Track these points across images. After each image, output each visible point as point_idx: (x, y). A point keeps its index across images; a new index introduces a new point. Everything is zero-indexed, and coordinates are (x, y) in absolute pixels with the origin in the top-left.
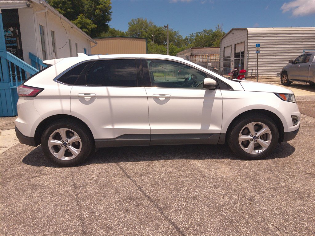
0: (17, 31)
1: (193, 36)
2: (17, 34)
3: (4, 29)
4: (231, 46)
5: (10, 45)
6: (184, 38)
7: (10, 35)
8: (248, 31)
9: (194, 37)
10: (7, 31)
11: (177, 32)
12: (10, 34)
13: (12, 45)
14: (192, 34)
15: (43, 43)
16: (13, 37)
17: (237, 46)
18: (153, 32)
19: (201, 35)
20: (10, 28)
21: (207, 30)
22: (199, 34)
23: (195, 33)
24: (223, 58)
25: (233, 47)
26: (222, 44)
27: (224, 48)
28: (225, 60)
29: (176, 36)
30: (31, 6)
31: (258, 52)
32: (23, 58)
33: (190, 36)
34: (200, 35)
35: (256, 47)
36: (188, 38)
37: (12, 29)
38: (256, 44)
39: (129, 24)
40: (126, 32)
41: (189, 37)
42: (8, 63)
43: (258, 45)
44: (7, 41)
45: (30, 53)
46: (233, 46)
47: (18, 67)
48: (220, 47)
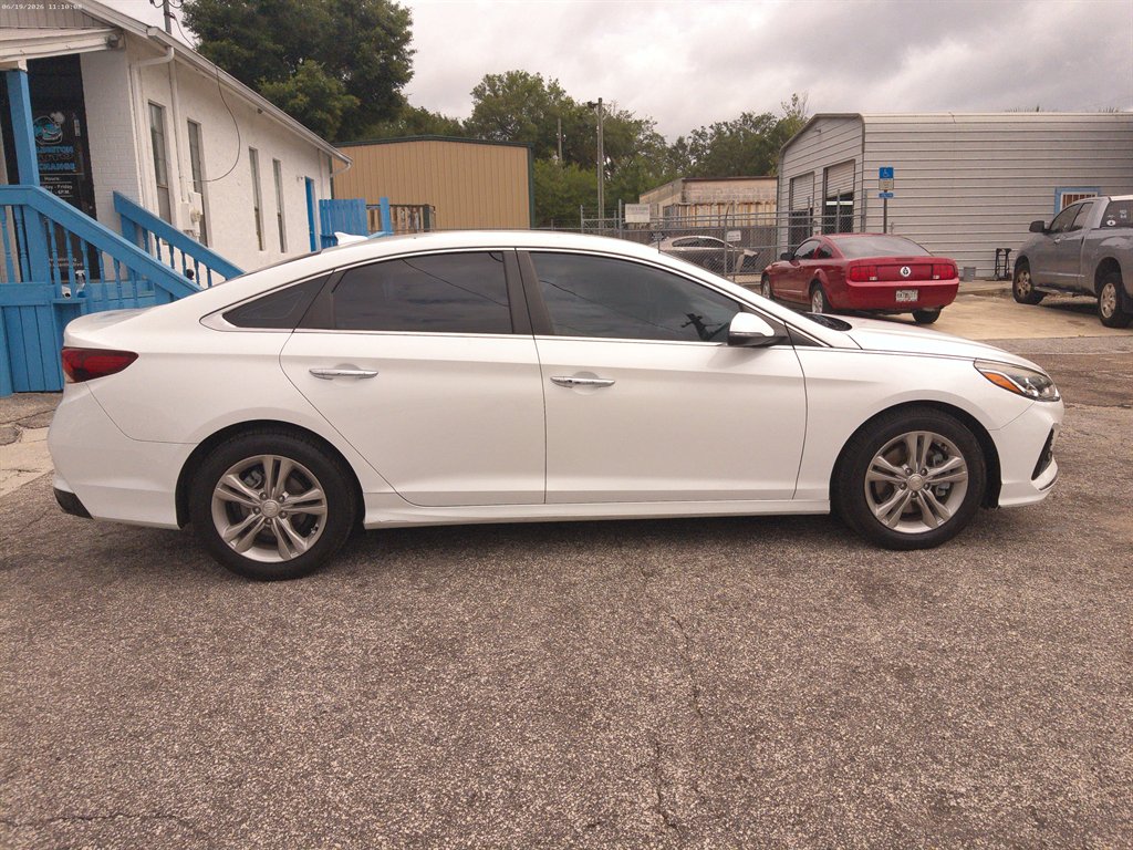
0: (76, 122)
1: (702, 135)
2: (77, 132)
3: (34, 119)
4: (813, 173)
5: (53, 167)
6: (670, 142)
7: (54, 136)
8: (864, 124)
9: (708, 141)
10: (43, 125)
11: (647, 122)
12: (53, 132)
13: (60, 166)
14: (700, 130)
15: (160, 162)
16: (65, 142)
17: (830, 173)
18: (559, 120)
19: (731, 132)
20: (53, 115)
21: (755, 116)
22: (724, 129)
23: (711, 127)
24: (787, 215)
25: (819, 179)
26: (786, 167)
27: (792, 180)
28: (793, 222)
29: (641, 137)
30: (120, 44)
31: (886, 196)
32: (94, 209)
33: (692, 135)
34: (728, 133)
35: (881, 177)
36: (685, 141)
37: (59, 117)
38: (882, 170)
39: (478, 93)
40: (464, 122)
41: (691, 141)
42: (46, 224)
43: (887, 173)
44: (44, 154)
45: (116, 195)
46: (820, 172)
47: (75, 239)
48: (777, 178)
